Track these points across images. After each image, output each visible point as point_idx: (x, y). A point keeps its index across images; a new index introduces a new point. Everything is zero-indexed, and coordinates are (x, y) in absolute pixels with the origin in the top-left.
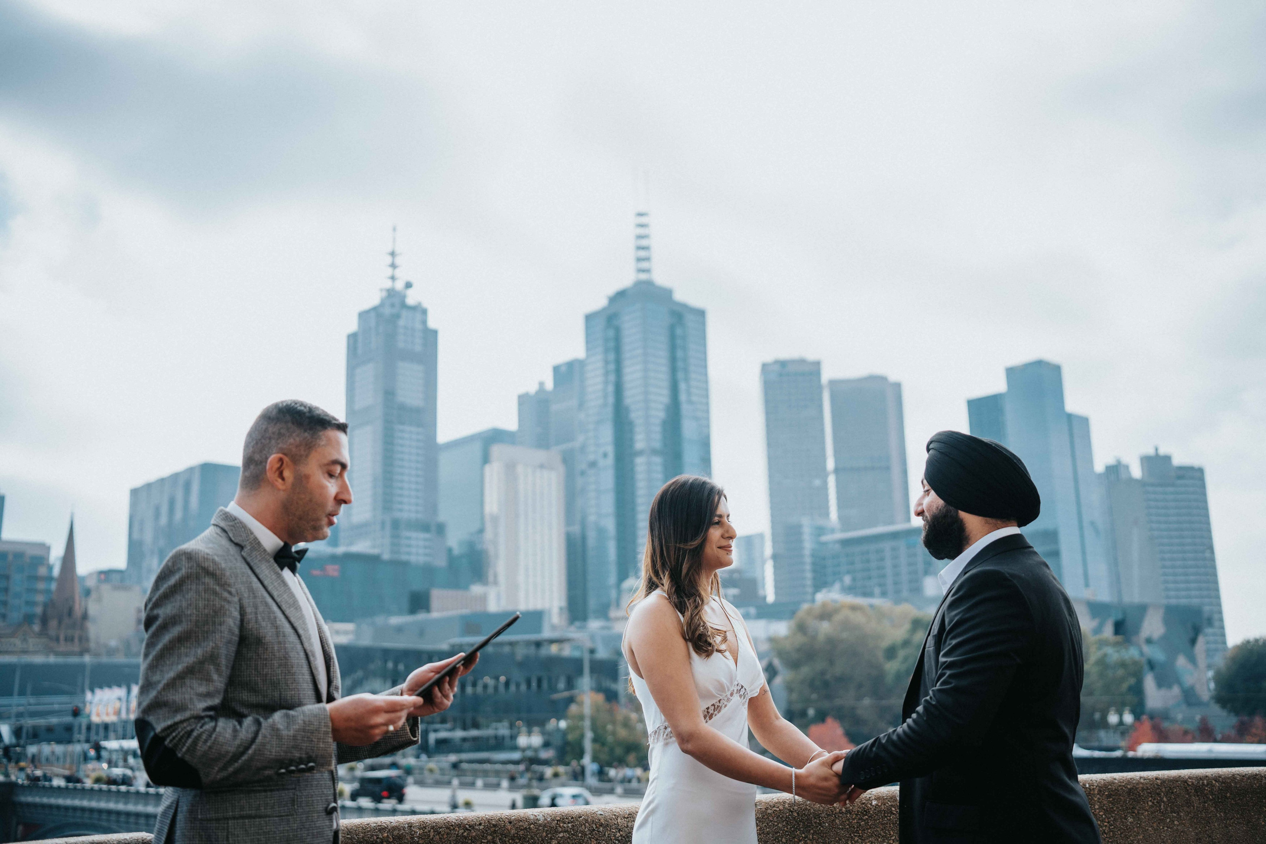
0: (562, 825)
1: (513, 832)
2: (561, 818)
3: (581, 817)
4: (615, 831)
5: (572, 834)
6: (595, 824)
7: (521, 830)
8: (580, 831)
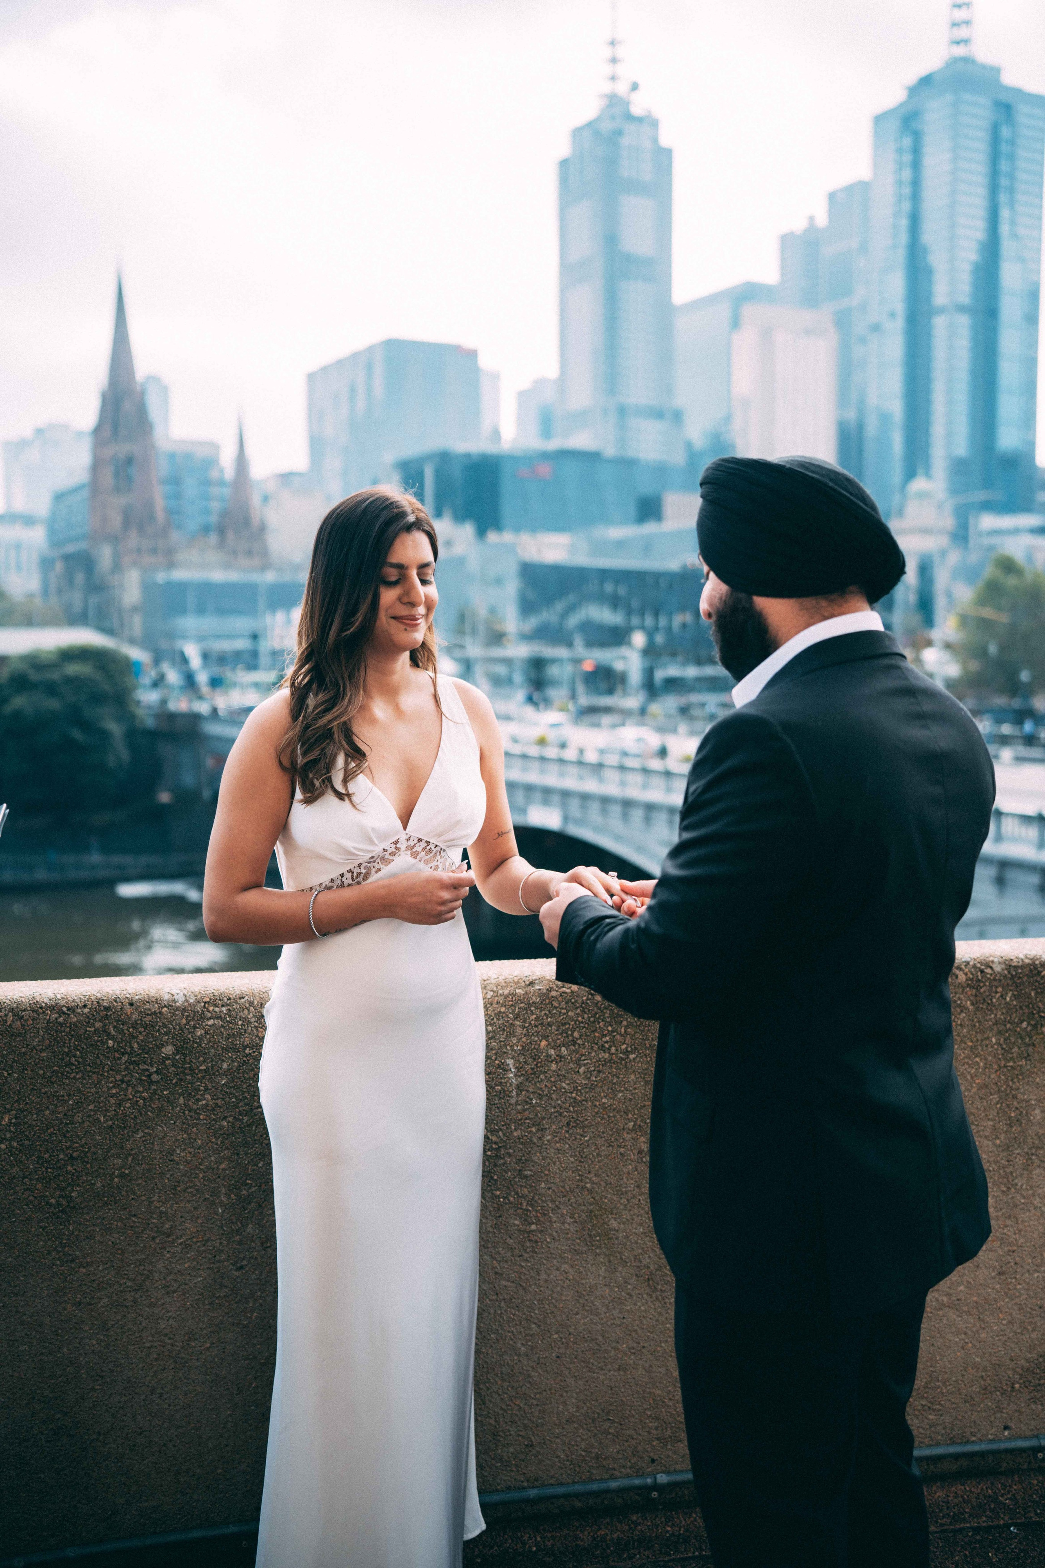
0: (211, 1009)
1: (135, 1017)
2: (210, 999)
3: (243, 998)
5: (227, 1021)
7: (148, 1015)
8: (240, 1017)
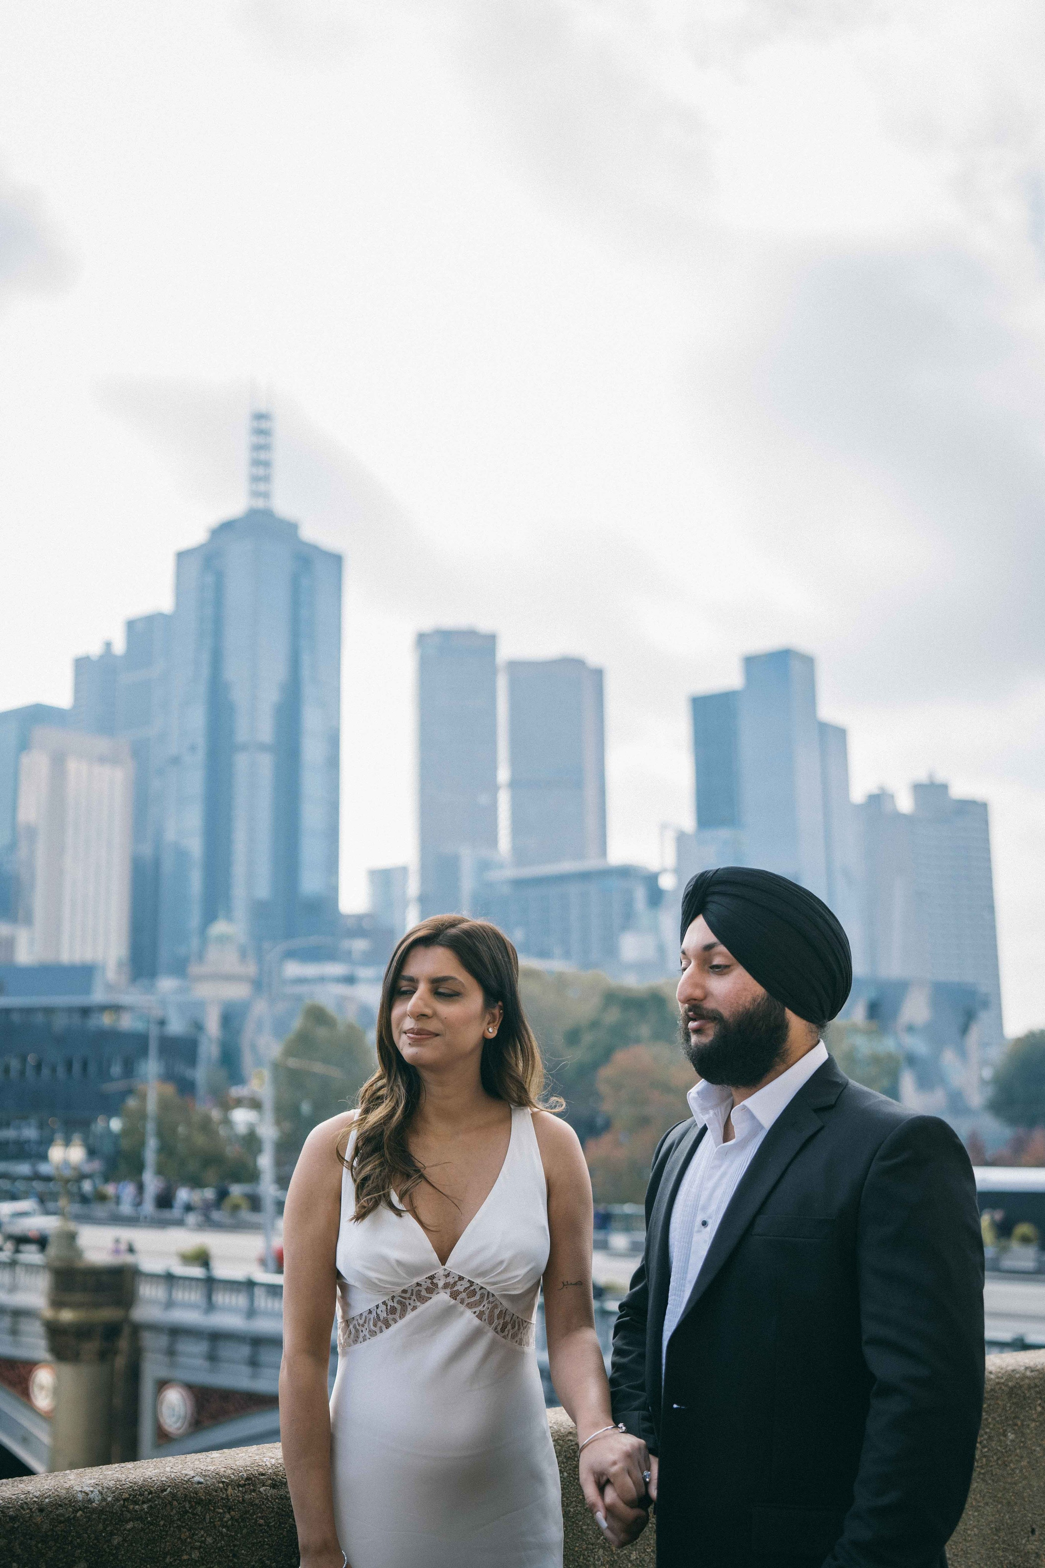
0: (131, 1507)
1: (46, 1527)
2: (130, 1495)
3: (165, 1490)
4: (221, 1511)
5: (148, 1522)
6: (190, 1502)
7: (61, 1522)
8: (162, 1515)
